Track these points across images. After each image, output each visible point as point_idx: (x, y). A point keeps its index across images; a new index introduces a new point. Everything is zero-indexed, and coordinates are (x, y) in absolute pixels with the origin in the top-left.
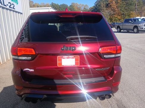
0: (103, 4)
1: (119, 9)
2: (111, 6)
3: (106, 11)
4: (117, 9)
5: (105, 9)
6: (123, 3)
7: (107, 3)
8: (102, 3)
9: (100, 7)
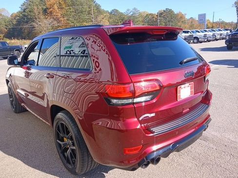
0: (37, 10)
1: (65, 19)
2: (51, 12)
3: (45, 21)
4: (62, 19)
5: (42, 17)
6: (70, 9)
7: (45, 7)
8: (35, 7)
9: (32, 14)
